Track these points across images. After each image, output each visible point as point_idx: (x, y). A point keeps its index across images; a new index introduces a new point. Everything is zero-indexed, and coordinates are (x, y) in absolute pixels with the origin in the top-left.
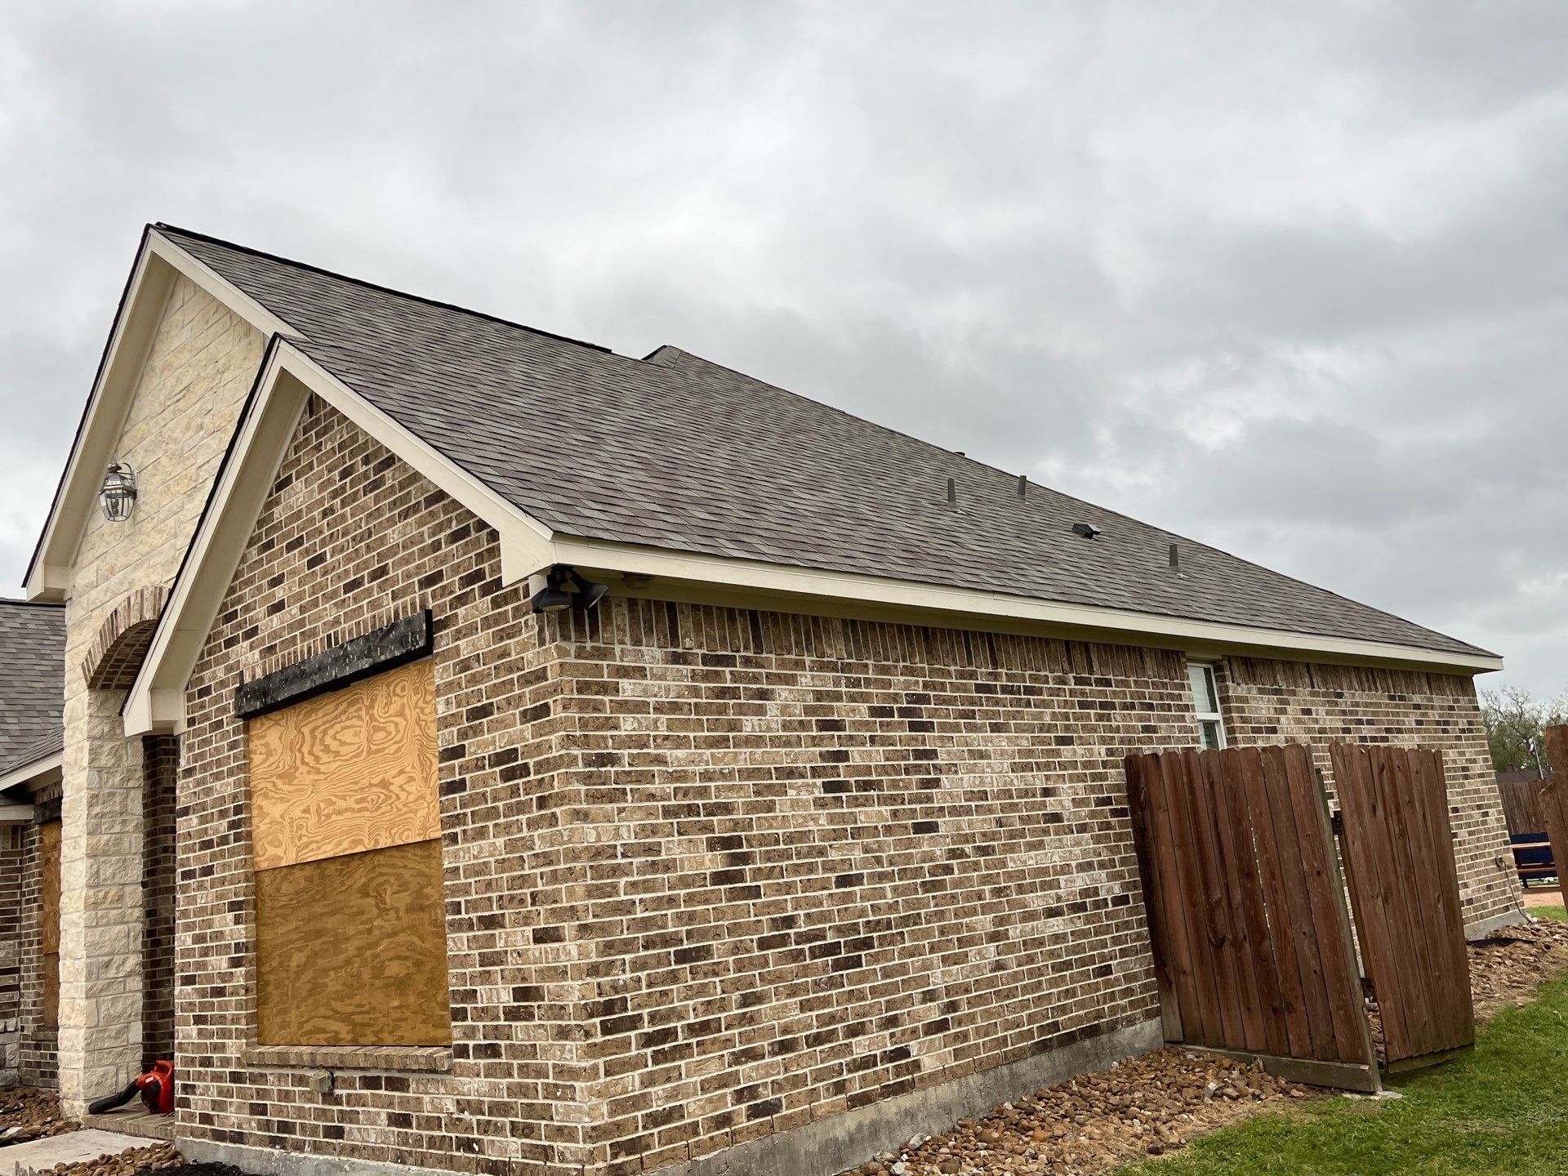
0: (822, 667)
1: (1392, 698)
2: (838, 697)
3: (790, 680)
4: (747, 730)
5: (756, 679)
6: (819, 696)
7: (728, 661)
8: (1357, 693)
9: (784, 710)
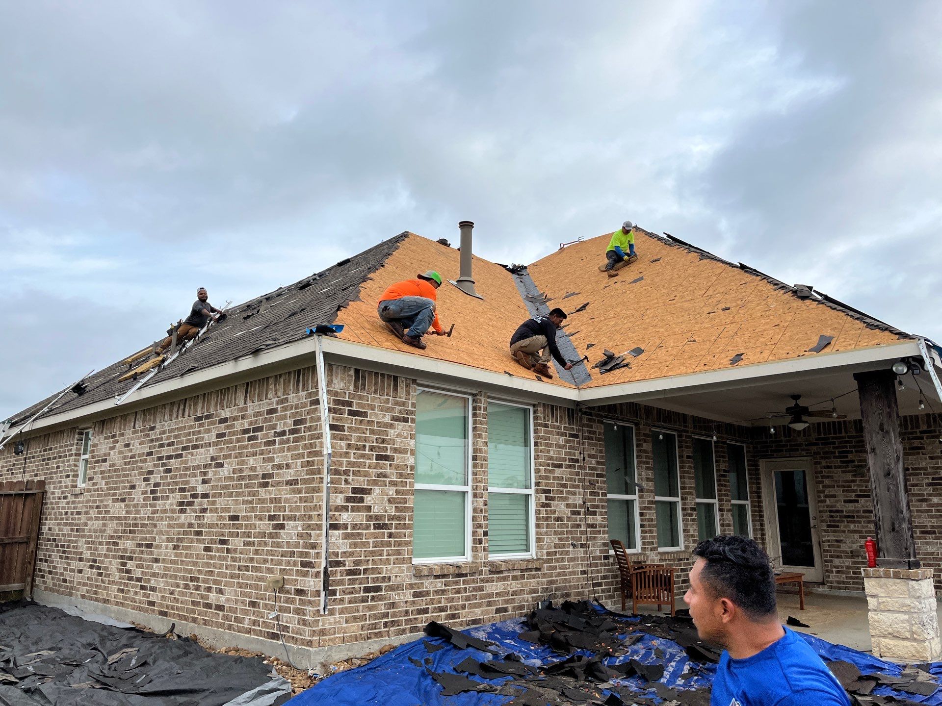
1: (200, 419)
8: (166, 424)
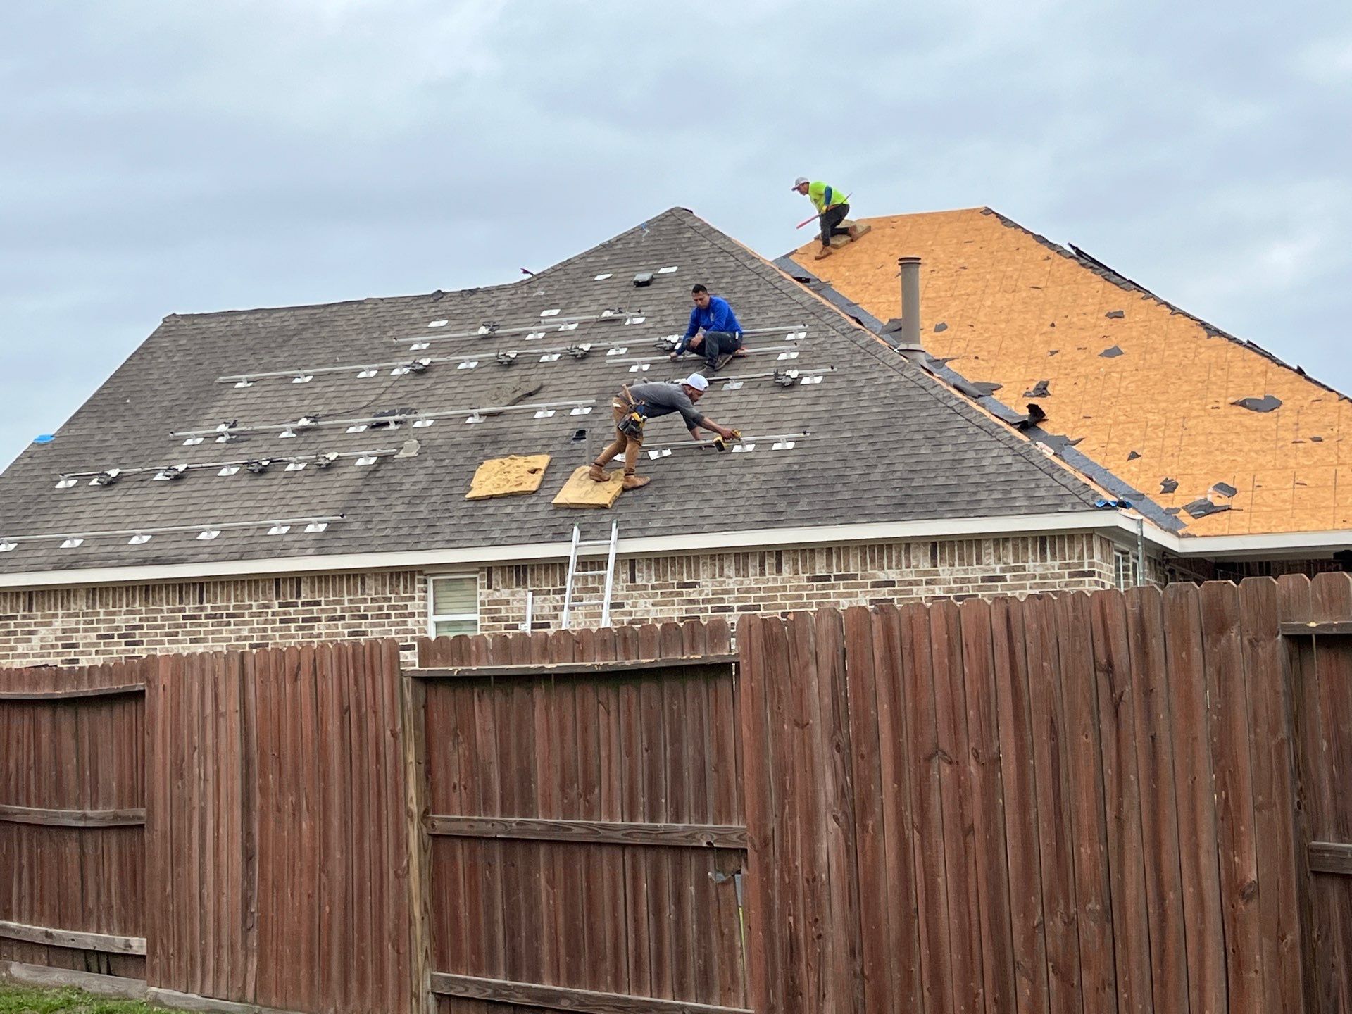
0: (69, 615)
1: (820, 578)
2: (77, 631)
3: (50, 624)
4: (20, 651)
5: (28, 625)
6: (64, 631)
7: (14, 618)
9: (42, 639)
